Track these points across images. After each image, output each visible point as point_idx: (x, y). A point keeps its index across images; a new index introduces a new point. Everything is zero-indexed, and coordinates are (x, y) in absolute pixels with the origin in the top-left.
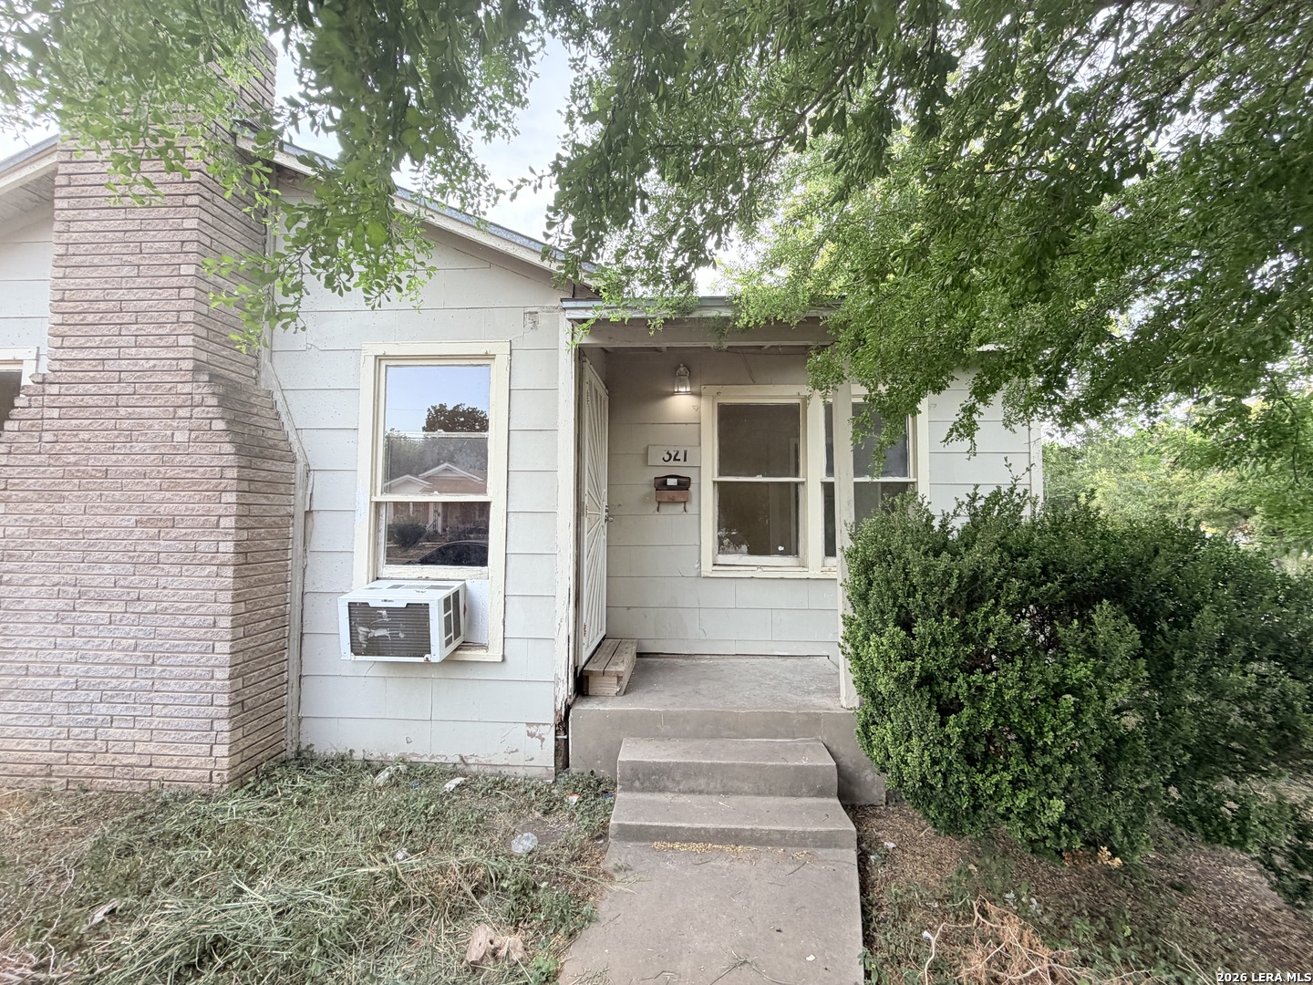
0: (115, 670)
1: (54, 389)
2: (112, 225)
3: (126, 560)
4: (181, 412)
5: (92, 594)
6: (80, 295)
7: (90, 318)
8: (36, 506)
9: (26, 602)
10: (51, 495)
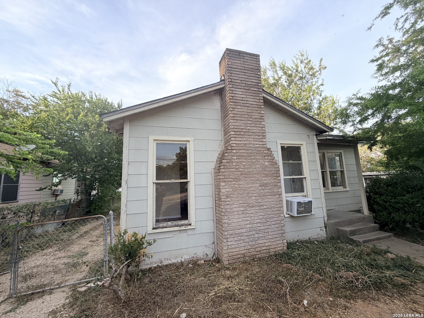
0: (259, 225)
1: (235, 151)
2: (245, 110)
3: (258, 195)
4: (266, 158)
5: (251, 205)
6: (239, 127)
7: (242, 133)
8: (234, 183)
9: (234, 209)
10: (237, 179)
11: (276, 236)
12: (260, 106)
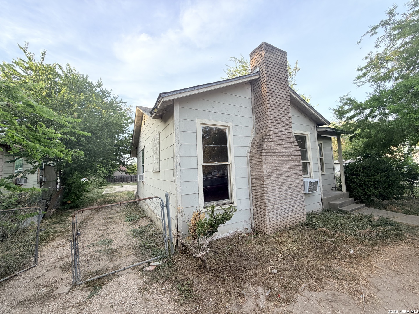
0: (289, 200)
1: (272, 137)
2: (278, 101)
3: (288, 176)
4: (292, 144)
5: (283, 184)
6: (274, 116)
7: (276, 122)
8: (272, 165)
9: (272, 188)
10: (274, 162)
11: (299, 209)
12: (287, 99)
